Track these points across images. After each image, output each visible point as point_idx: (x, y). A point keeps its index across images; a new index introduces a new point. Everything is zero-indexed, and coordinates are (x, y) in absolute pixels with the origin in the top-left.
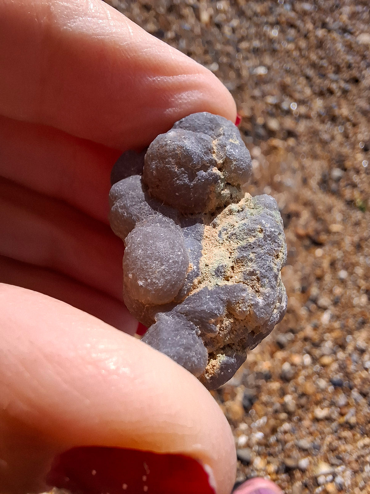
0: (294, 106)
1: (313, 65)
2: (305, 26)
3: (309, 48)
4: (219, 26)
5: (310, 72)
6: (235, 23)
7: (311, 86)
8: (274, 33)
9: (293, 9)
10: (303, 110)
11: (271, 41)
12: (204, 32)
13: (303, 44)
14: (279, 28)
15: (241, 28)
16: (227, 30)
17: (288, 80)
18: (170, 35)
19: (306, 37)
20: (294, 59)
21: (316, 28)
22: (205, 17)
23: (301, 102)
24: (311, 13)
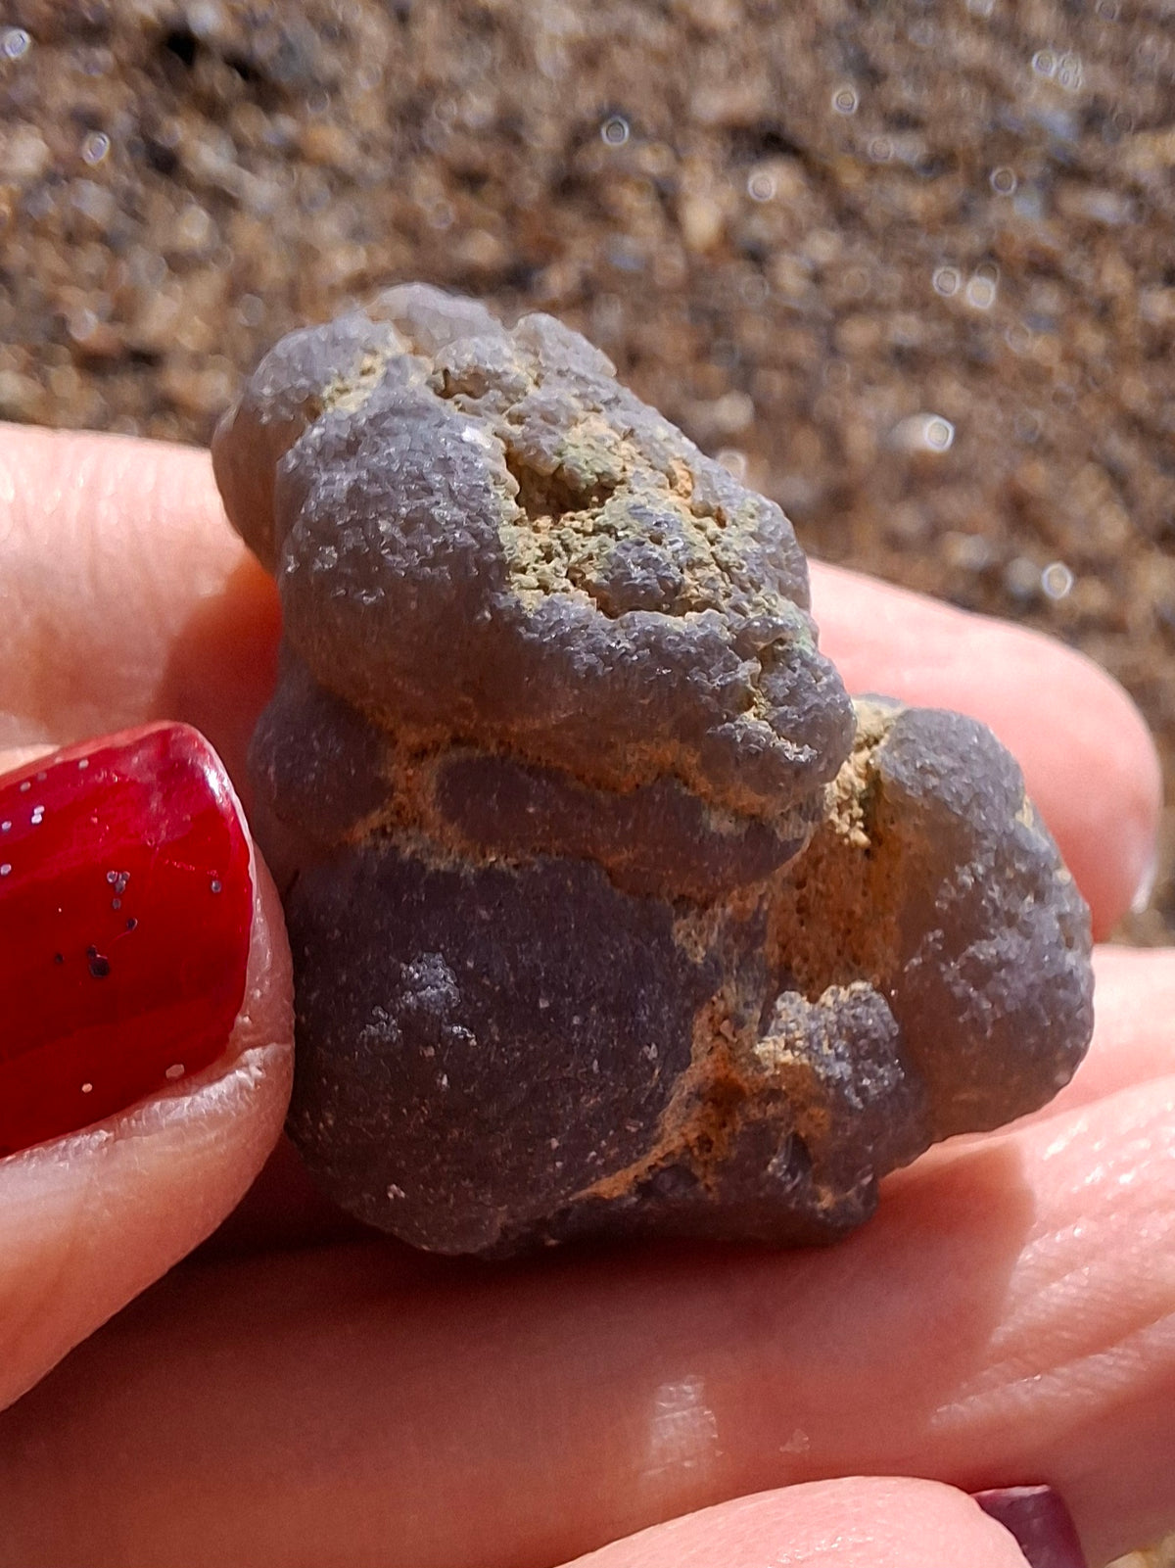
0: (1057, 582)
1: (1135, 425)
2: (1099, 273)
3: (1119, 357)
4: (758, 257)
5: (1125, 451)
6: (823, 246)
7: (1130, 504)
8: (979, 294)
9: (1052, 209)
10: (1095, 597)
11: (966, 325)
12: (697, 276)
13: (1092, 341)
14: (998, 271)
15: (846, 265)
16: (790, 275)
17: (1037, 476)
18: (558, 280)
19: (1104, 312)
20: (1059, 398)
21: (1141, 283)
22: (703, 218)
23: (1085, 567)
24: (1119, 231)
